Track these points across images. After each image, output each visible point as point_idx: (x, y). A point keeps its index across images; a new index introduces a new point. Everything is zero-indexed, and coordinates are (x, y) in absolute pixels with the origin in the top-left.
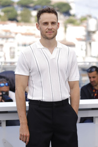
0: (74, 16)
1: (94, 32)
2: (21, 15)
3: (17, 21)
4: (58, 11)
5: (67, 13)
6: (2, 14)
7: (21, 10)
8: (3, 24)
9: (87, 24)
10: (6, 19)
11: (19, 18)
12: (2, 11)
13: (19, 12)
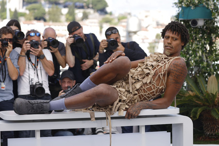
0: (111, 14)
1: (135, 33)
2: (49, 13)
3: (45, 20)
4: (92, 8)
5: (103, 11)
6: (27, 12)
7: (49, 8)
8: (28, 24)
9: (127, 22)
10: (32, 18)
11: (47, 17)
12: (26, 9)
13: (47, 10)
